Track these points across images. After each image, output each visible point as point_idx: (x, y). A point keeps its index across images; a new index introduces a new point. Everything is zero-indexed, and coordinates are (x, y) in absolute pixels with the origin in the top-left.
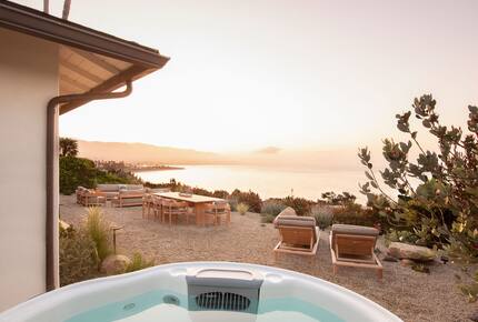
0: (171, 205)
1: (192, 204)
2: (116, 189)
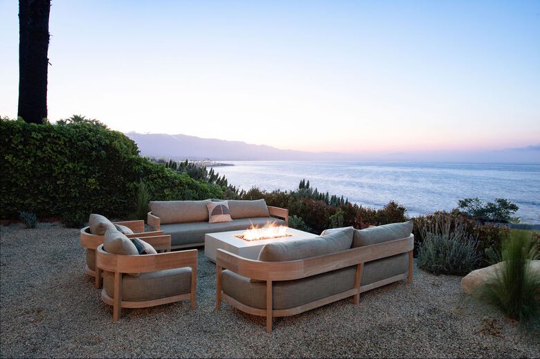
2: (202, 215)
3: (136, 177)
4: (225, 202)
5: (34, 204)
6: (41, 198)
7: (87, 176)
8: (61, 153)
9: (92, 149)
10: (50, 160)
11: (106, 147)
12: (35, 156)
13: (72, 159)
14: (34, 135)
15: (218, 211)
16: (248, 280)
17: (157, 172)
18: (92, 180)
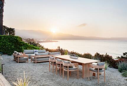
0: (68, 65)
1: (80, 64)
2: (33, 52)
3: (21, 46)
4: (37, 50)
5: (2, 51)
6: (3, 50)
7: (12, 45)
8: (7, 41)
9: (13, 40)
10: (5, 42)
11: (16, 40)
12: (2, 42)
13: (9, 42)
14: (2, 38)
15: (35, 52)
16: (34, 58)
17: (26, 45)
18: (13, 46)
